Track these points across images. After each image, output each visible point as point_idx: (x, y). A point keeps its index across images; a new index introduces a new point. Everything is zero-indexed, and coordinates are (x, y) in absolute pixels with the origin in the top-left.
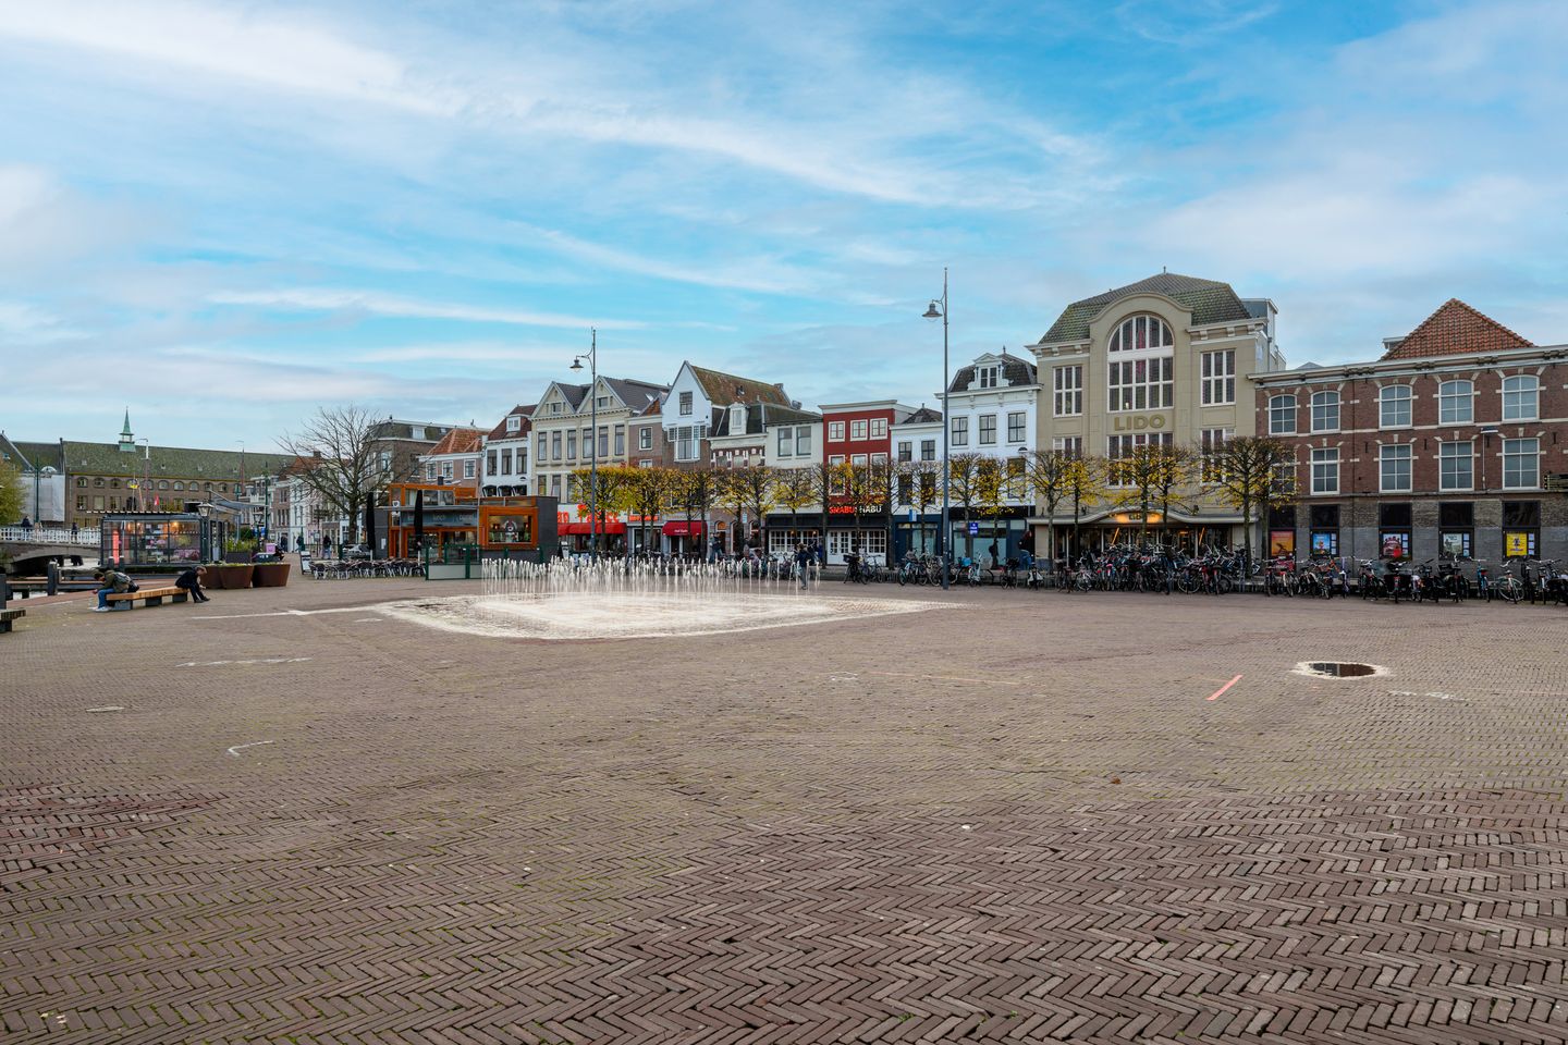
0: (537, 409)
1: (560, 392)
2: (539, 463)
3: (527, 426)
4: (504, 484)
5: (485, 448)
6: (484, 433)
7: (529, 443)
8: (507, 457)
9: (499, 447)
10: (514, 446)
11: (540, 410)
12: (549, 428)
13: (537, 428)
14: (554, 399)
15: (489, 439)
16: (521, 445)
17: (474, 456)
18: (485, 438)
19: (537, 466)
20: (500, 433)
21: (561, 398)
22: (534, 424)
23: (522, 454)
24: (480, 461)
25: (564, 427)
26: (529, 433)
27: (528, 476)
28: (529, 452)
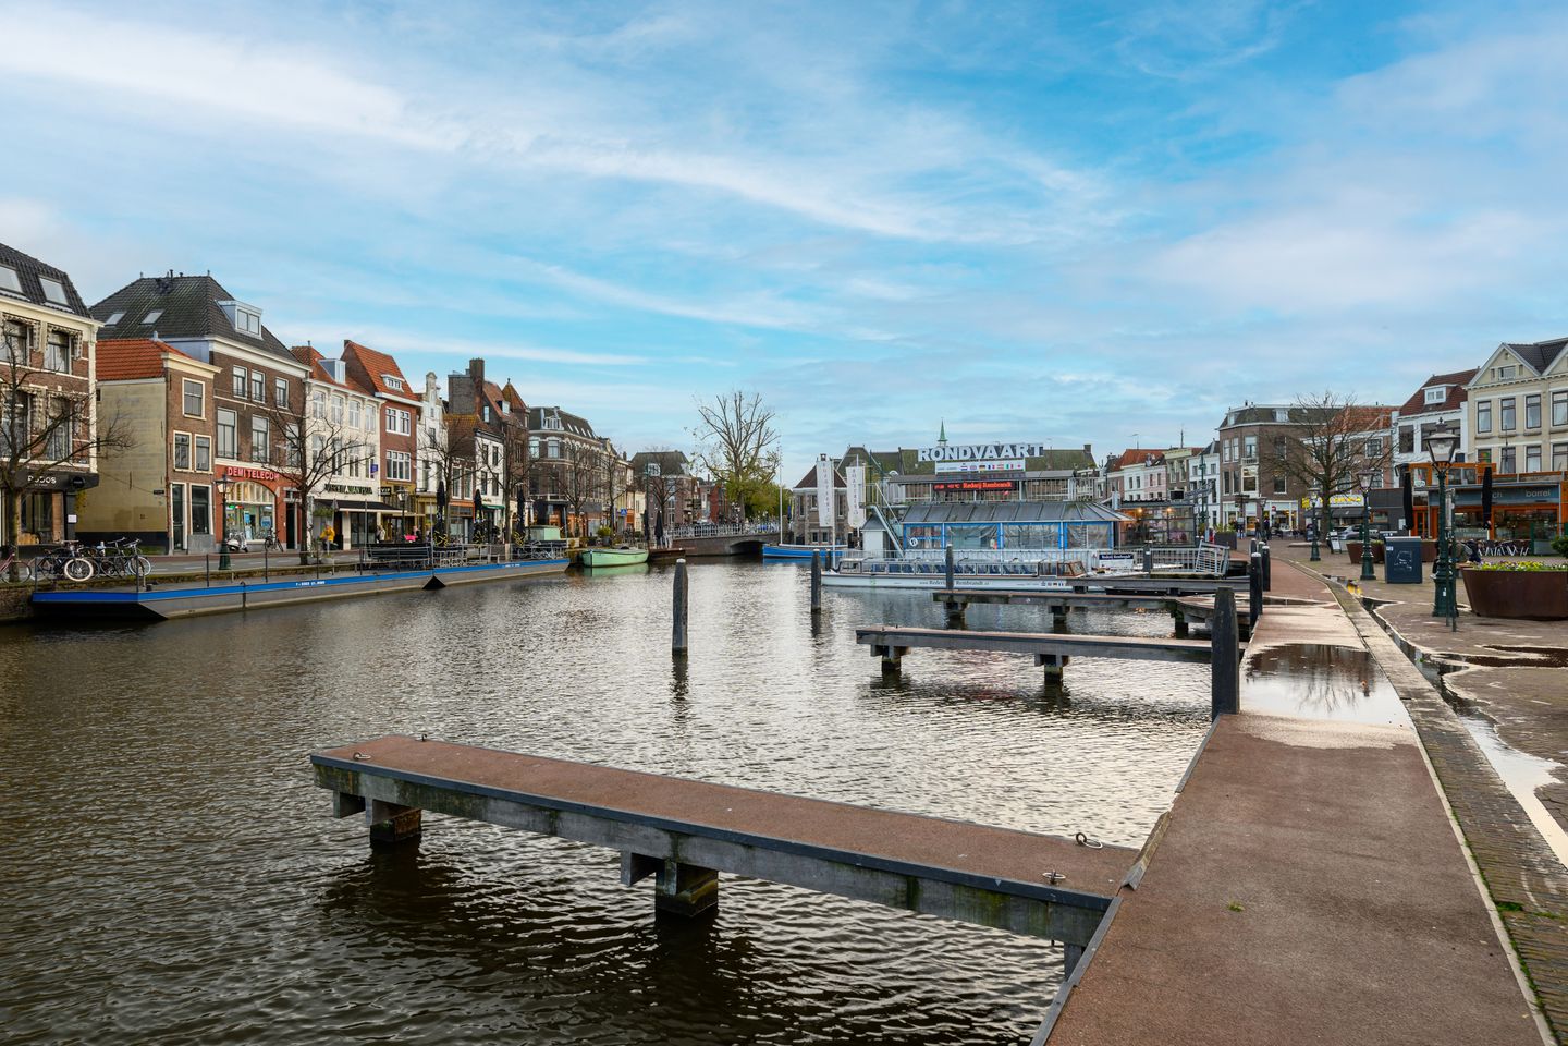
0: (1477, 375)
1: (1513, 353)
2: (1478, 435)
3: (1458, 396)
4: (1426, 461)
5: (1396, 424)
6: (1395, 409)
7: (1463, 414)
9: (1417, 423)
10: (1439, 420)
11: (1483, 375)
12: (1495, 396)
13: (1473, 397)
14: (1503, 363)
15: (1401, 415)
16: (1450, 418)
17: (1380, 434)
18: (1395, 415)
19: (1476, 438)
20: (1416, 405)
21: (1516, 360)
22: (1470, 394)
23: (1453, 427)
24: (1388, 439)
25: (1519, 394)
26: (1462, 404)
27: (1464, 449)
28: (1464, 425)
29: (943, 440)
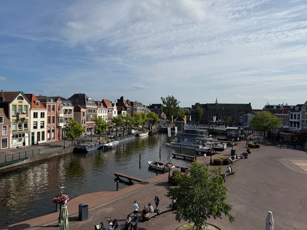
0: (303, 105)
3: (300, 110)
4: (294, 121)
5: (290, 113)
7: (300, 113)
8: (295, 115)
9: (293, 113)
10: (297, 113)
14: (306, 104)
16: (299, 113)
17: (288, 115)
19: (302, 118)
20: (294, 111)
22: (302, 109)
23: (299, 115)
24: (289, 116)
26: (301, 111)
27: (300, 120)
28: (300, 115)
29: (216, 101)
